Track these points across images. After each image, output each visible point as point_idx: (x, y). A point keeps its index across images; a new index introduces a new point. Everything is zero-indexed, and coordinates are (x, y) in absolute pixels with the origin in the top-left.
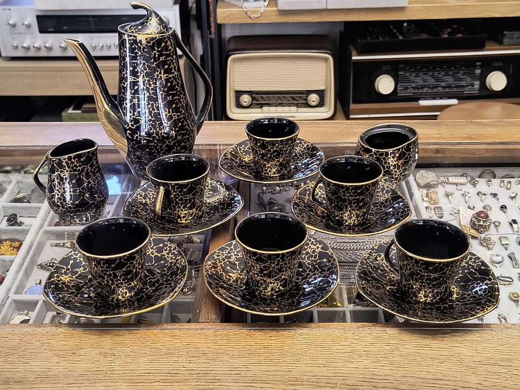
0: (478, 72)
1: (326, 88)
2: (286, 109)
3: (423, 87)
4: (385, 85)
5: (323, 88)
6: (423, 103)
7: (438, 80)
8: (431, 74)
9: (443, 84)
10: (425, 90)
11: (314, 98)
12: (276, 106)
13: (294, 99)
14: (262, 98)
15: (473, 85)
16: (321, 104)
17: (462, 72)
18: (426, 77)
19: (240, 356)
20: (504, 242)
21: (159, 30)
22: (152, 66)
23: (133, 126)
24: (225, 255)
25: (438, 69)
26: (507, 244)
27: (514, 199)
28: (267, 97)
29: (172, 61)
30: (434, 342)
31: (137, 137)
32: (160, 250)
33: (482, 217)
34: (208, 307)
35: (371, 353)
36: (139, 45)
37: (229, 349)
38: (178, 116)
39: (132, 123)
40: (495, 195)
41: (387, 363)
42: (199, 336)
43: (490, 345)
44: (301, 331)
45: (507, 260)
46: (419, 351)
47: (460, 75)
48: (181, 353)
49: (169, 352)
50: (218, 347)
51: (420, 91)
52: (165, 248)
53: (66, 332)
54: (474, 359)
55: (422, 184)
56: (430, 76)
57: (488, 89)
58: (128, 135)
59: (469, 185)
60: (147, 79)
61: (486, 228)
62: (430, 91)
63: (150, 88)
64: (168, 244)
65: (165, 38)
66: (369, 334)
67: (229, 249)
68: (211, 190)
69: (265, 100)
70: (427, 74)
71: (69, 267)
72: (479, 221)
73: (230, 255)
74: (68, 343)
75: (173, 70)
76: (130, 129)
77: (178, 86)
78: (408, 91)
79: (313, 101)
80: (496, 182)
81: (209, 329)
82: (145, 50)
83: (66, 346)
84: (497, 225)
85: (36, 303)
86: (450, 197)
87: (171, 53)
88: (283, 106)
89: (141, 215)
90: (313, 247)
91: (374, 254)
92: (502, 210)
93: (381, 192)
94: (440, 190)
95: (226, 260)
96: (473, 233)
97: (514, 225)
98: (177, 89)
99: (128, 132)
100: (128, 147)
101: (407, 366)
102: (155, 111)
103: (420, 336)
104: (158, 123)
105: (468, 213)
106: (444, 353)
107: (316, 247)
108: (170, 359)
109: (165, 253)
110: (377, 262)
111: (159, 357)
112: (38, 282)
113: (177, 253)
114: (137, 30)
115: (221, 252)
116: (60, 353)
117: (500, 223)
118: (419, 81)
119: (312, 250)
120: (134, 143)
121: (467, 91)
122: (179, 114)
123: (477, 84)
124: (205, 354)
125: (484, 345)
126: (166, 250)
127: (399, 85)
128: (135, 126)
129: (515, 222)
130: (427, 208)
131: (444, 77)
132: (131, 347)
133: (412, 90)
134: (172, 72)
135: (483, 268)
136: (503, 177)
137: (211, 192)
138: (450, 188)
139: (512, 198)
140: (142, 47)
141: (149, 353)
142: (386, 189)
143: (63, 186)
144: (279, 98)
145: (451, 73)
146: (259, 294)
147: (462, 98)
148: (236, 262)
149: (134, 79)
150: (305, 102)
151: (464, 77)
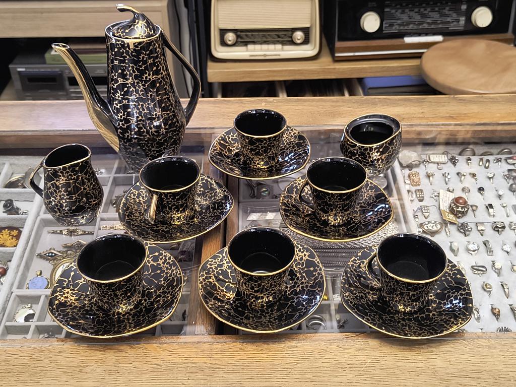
0: (464, 7)
1: (311, 26)
2: (272, 47)
3: (408, 24)
4: (371, 22)
5: (308, 25)
6: (408, 40)
7: (424, 16)
8: (416, 10)
9: (429, 21)
10: (411, 26)
11: (299, 36)
12: (261, 44)
13: (279, 36)
14: (246, 35)
15: (458, 21)
16: (306, 41)
17: (447, 8)
18: (412, 14)
19: (234, 371)
20: (480, 228)
21: (147, 33)
22: (141, 69)
23: (124, 126)
24: (218, 263)
25: (424, 5)
26: (482, 230)
27: (491, 180)
28: (252, 35)
29: (160, 62)
30: (412, 353)
31: (128, 136)
32: (155, 259)
33: (461, 204)
34: (203, 317)
35: (354, 366)
36: (127, 49)
37: (224, 364)
38: (168, 114)
39: (123, 123)
40: (474, 175)
41: (368, 376)
42: (196, 350)
43: (463, 356)
44: (290, 344)
45: (482, 247)
46: (398, 364)
47: (446, 11)
48: (179, 369)
49: (169, 368)
50: (213, 362)
51: (406, 28)
52: (161, 257)
53: (72, 347)
54: (448, 371)
55: (405, 164)
56: (416, 12)
57: (473, 25)
58: (119, 133)
59: (450, 164)
60: (136, 81)
61: (464, 214)
62: (415, 27)
63: (140, 90)
64: (163, 252)
65: (153, 41)
66: (352, 346)
67: (221, 256)
68: (201, 187)
69: (250, 38)
70: (413, 11)
71: (70, 279)
72: (458, 207)
73: (222, 263)
74: (74, 360)
75: (162, 71)
76: (121, 128)
77: (167, 86)
78: (394, 28)
79: (299, 39)
80: (475, 159)
81: (204, 343)
82: (134, 54)
83: (73, 364)
84: (474, 208)
85: (39, 297)
86: (431, 178)
87: (158, 55)
88: (268, 44)
89: (136, 216)
90: (300, 254)
91: (358, 261)
92: (480, 193)
93: (365, 189)
94: (422, 170)
95: (219, 269)
96: (451, 217)
97: (491, 210)
98: (166, 88)
99: (119, 130)
100: (120, 145)
101: (387, 380)
102: (146, 111)
103: (398, 347)
104: (148, 122)
105: (448, 196)
106: (420, 365)
107: (303, 254)
108: (170, 375)
109: (160, 262)
110: (361, 269)
111: (159, 373)
112: (39, 273)
113: (172, 263)
114: (124, 34)
115: (214, 261)
116: (68, 371)
117: (477, 207)
118: (405, 18)
119: (299, 258)
120: (125, 141)
121: (453, 27)
122: (168, 112)
123: (463, 20)
124: (202, 370)
125: (457, 356)
126: (161, 259)
127: (384, 22)
128: (126, 125)
129: (491, 206)
130: (409, 191)
131: (430, 14)
132: (133, 363)
133: (397, 27)
134: (161, 72)
135: (458, 276)
136: (481, 155)
137: (202, 189)
138: (432, 168)
139: (490, 178)
140: (130, 51)
141: (150, 369)
142: (370, 185)
143: (59, 194)
144: (264, 36)
145: (437, 9)
146: (250, 305)
147: (448, 34)
148: (228, 270)
149: (123, 81)
150: (290, 39)
151: (450, 12)
